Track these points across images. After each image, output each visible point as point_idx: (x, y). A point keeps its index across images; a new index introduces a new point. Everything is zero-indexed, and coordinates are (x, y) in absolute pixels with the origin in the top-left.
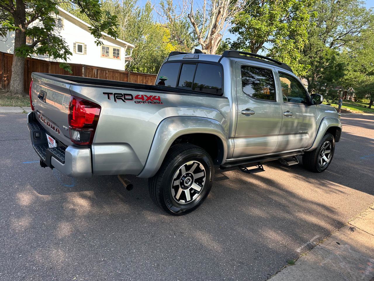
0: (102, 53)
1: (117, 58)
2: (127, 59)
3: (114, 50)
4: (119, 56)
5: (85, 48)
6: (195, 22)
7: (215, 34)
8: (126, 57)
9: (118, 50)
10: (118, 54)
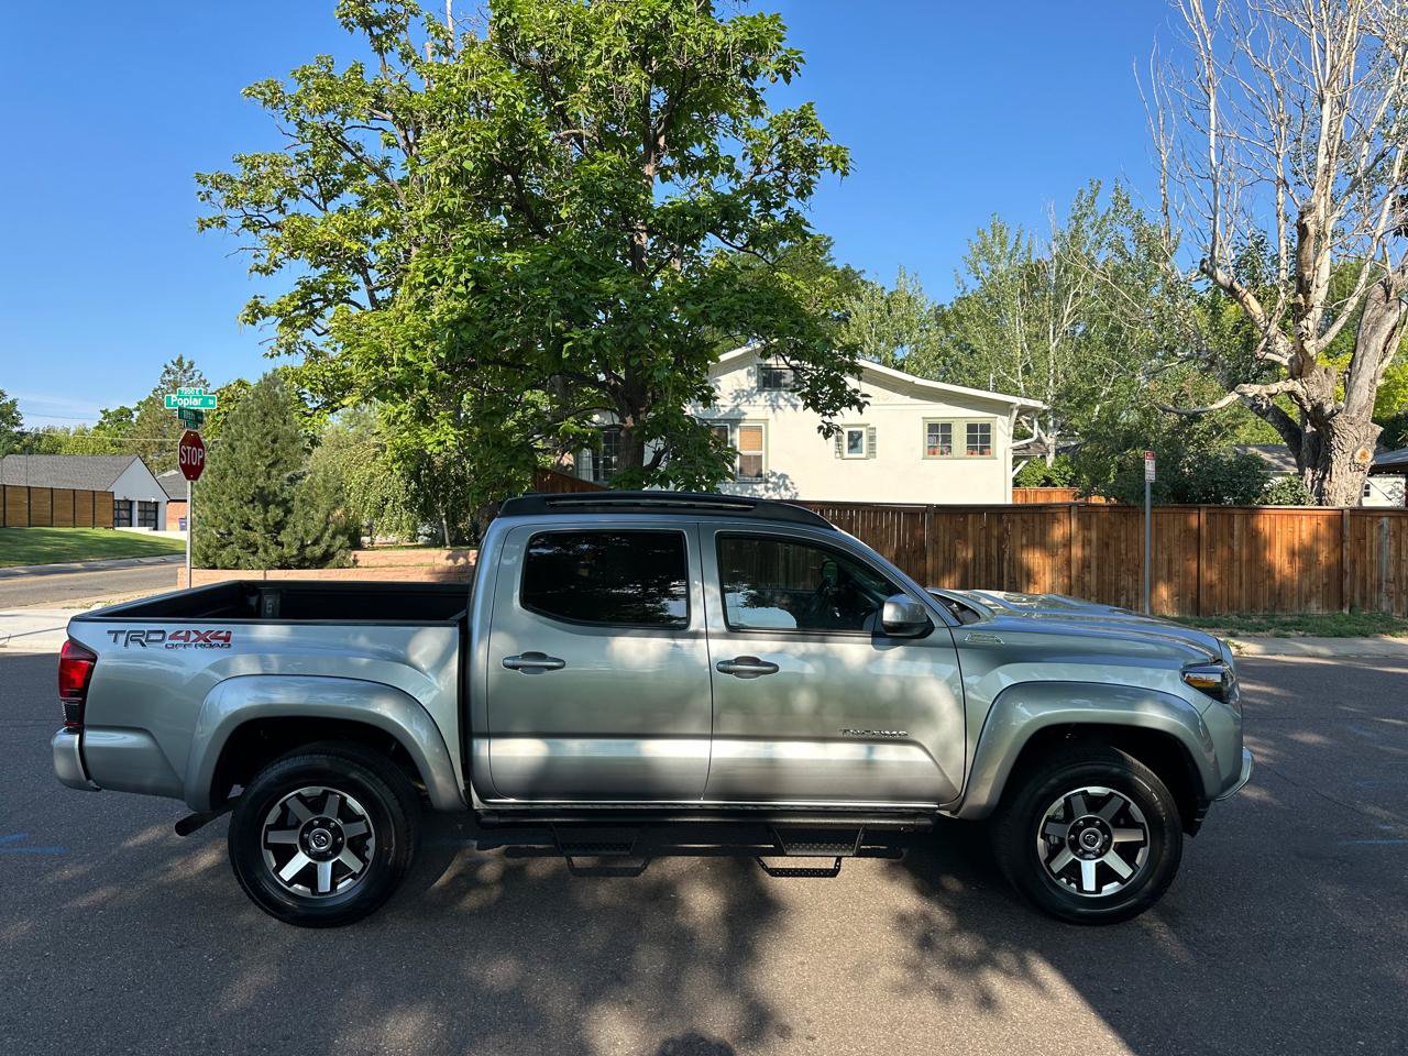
0: (927, 444)
1: (982, 453)
2: (1019, 453)
3: (971, 428)
4: (989, 447)
5: (872, 438)
6: (1236, 284)
7: (1311, 315)
8: (1018, 444)
9: (986, 428)
10: (987, 439)
